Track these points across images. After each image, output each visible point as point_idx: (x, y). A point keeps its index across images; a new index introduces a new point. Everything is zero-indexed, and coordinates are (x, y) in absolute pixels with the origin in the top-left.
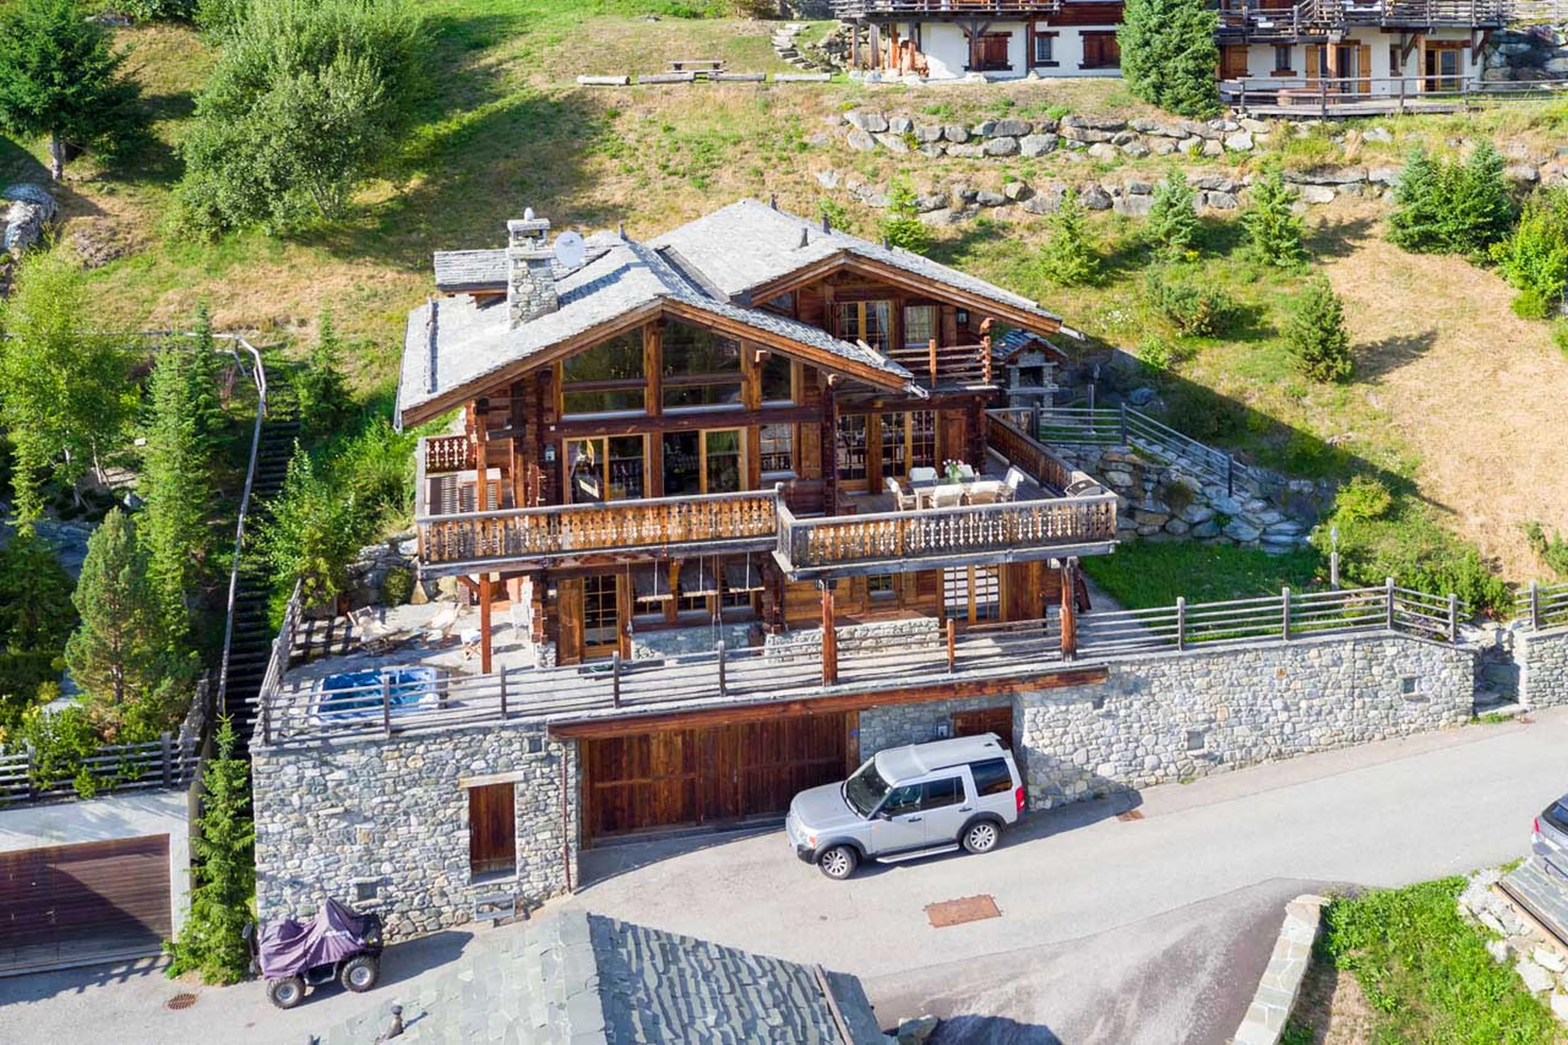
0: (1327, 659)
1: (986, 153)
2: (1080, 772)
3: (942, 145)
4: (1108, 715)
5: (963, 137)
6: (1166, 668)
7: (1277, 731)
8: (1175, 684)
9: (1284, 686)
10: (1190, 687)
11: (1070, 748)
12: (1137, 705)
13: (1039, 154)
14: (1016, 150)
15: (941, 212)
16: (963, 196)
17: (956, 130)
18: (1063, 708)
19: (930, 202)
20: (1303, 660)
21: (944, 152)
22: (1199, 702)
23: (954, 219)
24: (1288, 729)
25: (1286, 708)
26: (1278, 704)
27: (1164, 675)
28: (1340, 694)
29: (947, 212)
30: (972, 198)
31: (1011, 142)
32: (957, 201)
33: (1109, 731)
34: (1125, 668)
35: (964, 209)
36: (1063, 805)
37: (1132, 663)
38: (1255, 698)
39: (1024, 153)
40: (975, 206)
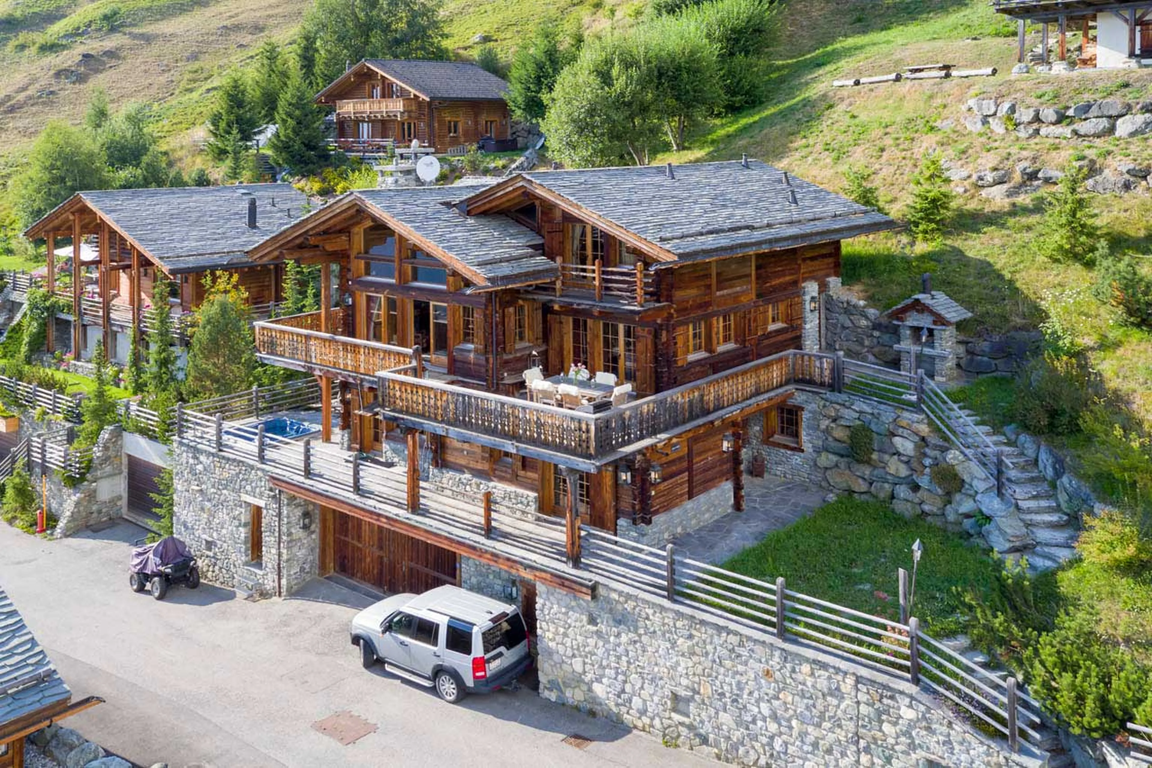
0: (823, 684)
1: (1075, 132)
2: (578, 680)
3: (1035, 126)
4: (599, 634)
5: (1053, 118)
6: (650, 611)
7: (765, 740)
8: (659, 633)
9: (771, 692)
10: (674, 644)
11: (569, 653)
12: (624, 638)
13: (1132, 134)
14: (1112, 130)
15: (999, 187)
16: (1023, 172)
17: (1049, 114)
18: (563, 610)
19: (990, 177)
20: (793, 671)
21: (1037, 132)
22: (683, 665)
23: (1010, 194)
24: (778, 744)
25: (775, 717)
26: (765, 709)
27: (647, 618)
28: (841, 735)
29: (1005, 186)
30: (1033, 176)
31: (1104, 123)
32: (1017, 177)
33: (600, 652)
34: (614, 596)
35: (1023, 184)
36: (563, 704)
37: (620, 593)
38: (741, 689)
39: (1117, 134)
40: (1036, 183)
